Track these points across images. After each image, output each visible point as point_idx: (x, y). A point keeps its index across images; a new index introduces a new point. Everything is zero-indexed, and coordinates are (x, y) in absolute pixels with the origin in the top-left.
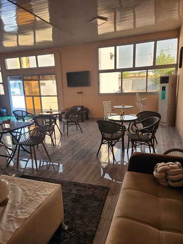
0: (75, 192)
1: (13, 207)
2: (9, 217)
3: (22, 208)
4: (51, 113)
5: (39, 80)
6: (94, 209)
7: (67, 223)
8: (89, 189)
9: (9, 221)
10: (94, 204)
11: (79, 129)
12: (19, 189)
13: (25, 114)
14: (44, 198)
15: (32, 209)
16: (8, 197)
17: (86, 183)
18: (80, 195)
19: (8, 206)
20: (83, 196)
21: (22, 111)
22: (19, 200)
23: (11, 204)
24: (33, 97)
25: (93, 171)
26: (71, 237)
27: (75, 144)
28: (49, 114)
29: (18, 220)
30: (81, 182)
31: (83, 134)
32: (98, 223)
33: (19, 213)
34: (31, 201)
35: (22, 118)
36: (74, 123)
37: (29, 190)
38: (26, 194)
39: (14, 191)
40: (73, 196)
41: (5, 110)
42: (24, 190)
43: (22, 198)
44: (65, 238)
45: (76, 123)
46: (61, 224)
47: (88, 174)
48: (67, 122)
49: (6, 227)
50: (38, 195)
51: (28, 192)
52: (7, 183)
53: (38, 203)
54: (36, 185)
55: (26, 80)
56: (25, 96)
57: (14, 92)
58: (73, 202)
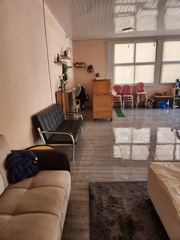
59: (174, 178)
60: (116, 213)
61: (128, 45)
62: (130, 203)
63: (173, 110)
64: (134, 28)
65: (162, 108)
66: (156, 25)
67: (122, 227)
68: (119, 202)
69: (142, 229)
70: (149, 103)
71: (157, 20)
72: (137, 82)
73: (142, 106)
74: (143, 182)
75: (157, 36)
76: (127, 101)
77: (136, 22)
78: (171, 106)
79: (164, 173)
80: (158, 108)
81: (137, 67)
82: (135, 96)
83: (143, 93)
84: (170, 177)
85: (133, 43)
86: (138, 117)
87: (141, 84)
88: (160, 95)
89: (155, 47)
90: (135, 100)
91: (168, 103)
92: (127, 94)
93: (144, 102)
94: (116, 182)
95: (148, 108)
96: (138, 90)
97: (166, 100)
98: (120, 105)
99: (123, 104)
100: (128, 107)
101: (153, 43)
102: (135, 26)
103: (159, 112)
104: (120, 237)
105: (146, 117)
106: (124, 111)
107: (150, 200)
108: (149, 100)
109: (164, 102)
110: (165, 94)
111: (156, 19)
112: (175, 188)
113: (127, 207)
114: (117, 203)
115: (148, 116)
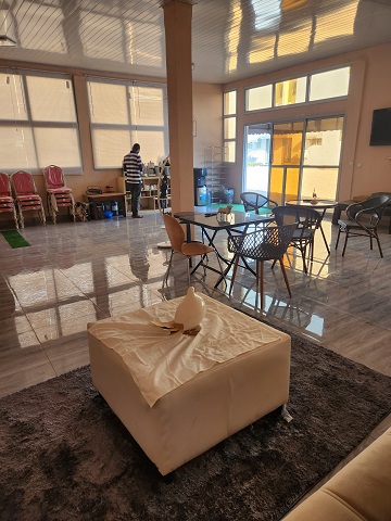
0: (324, 368)
1: (204, 341)
2: (195, 352)
3: (216, 348)
4: (314, 202)
5: (304, 132)
6: (357, 412)
7: (292, 412)
8: (360, 373)
9: (195, 357)
10: (360, 405)
11: (375, 247)
12: (219, 319)
13: (261, 201)
14: (254, 346)
15: (230, 354)
16: (201, 325)
17: (357, 360)
18: (335, 378)
19: (198, 338)
20: (341, 382)
21: (258, 195)
22: (216, 335)
23: (203, 337)
24: (285, 167)
25: (382, 343)
26: (295, 438)
27: (355, 280)
28: (309, 204)
29: (207, 361)
30: (345, 356)
31: (382, 261)
32: (360, 442)
33: (210, 353)
34: (232, 342)
35: (256, 208)
36: (364, 233)
37: (234, 326)
38: (227, 331)
39: (212, 320)
40: (319, 374)
41: (231, 192)
42: (225, 324)
43: (221, 334)
44: (282, 434)
45: (372, 233)
46: (281, 408)
47: (367, 345)
48: (348, 227)
49: (188, 363)
50: (245, 339)
51: (231, 329)
52: (203, 304)
53: (242, 350)
54: (247, 323)
55: (279, 132)
56: (271, 166)
57: (254, 159)
58: (316, 383)
59: (133, 338)
60: (31, 451)
61: (6, 76)
62: (60, 418)
63: (128, 221)
64: (14, 39)
65: (107, 218)
66: (64, 41)
67: (48, 472)
68: (37, 427)
69: (89, 454)
70: (79, 209)
71: (65, 31)
72: (45, 164)
73: (66, 218)
74: (84, 368)
75: (70, 67)
76: (27, 209)
77: (16, 24)
78: (122, 213)
79: (115, 334)
80: (100, 219)
81: (39, 131)
82: (46, 197)
83: (63, 189)
84: (125, 338)
85: (17, 73)
86: (60, 243)
87: (56, 170)
88: (98, 192)
89: (70, 91)
90: (48, 206)
91: (116, 208)
92: (27, 193)
93: (69, 208)
94: (25, 390)
95: (79, 220)
96: (50, 183)
97: (111, 201)
98: (14, 221)
99: (18, 216)
100: (33, 222)
101: (64, 82)
102: (16, 34)
103: (102, 227)
104: (47, 492)
105: (79, 240)
106: (25, 234)
107: (100, 396)
108: (78, 204)
109: (108, 207)
110: (108, 189)
111: (61, 28)
112: (133, 354)
113: (55, 430)
114: (30, 431)
115: (82, 237)
